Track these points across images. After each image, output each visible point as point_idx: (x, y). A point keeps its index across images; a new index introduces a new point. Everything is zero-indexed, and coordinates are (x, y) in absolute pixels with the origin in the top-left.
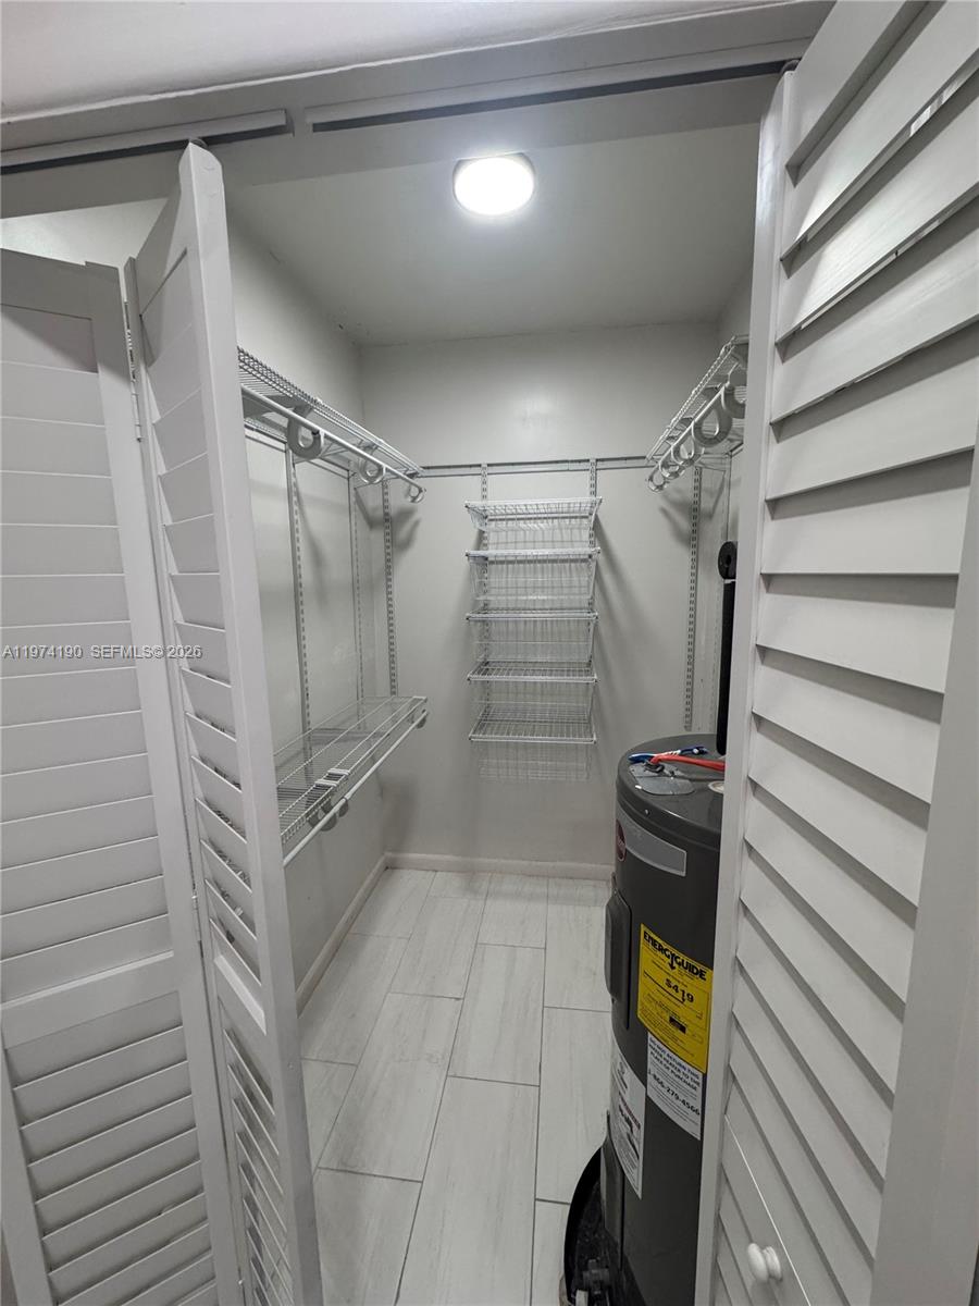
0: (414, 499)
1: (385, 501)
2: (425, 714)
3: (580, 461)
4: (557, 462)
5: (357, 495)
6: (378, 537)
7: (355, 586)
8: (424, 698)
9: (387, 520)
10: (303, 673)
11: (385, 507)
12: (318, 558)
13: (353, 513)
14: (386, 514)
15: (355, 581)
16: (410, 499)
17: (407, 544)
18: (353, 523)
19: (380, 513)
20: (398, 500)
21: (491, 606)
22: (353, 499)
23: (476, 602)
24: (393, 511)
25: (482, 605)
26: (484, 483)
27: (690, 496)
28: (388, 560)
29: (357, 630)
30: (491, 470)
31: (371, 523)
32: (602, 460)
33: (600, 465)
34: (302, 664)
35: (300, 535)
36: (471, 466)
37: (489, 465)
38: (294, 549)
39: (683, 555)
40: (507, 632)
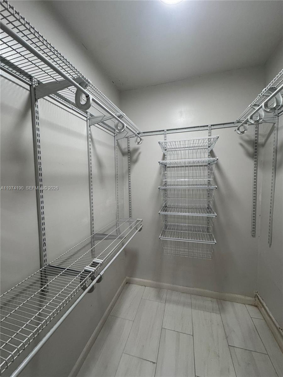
0: (139, 143)
1: (128, 145)
2: (142, 226)
3: (204, 126)
4: (194, 127)
5: (118, 143)
6: (126, 159)
7: (116, 176)
8: (141, 220)
9: (129, 153)
10: (91, 210)
11: (128, 148)
12: (100, 164)
13: (116, 149)
14: (129, 150)
15: (116, 174)
16: (137, 143)
17: (136, 161)
18: (116, 153)
19: (127, 150)
20: (133, 145)
21: (168, 184)
22: (116, 144)
23: (162, 181)
24: (131, 149)
25: (164, 184)
26: (165, 137)
27: (253, 138)
28: (129, 167)
29: (117, 193)
30: (168, 132)
31: (124, 154)
32: (214, 125)
33: (213, 127)
34: (91, 207)
35: (92, 154)
36: (160, 131)
37: (167, 130)
38: (89, 160)
39: (250, 163)
40: (174, 194)
